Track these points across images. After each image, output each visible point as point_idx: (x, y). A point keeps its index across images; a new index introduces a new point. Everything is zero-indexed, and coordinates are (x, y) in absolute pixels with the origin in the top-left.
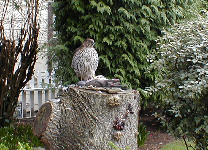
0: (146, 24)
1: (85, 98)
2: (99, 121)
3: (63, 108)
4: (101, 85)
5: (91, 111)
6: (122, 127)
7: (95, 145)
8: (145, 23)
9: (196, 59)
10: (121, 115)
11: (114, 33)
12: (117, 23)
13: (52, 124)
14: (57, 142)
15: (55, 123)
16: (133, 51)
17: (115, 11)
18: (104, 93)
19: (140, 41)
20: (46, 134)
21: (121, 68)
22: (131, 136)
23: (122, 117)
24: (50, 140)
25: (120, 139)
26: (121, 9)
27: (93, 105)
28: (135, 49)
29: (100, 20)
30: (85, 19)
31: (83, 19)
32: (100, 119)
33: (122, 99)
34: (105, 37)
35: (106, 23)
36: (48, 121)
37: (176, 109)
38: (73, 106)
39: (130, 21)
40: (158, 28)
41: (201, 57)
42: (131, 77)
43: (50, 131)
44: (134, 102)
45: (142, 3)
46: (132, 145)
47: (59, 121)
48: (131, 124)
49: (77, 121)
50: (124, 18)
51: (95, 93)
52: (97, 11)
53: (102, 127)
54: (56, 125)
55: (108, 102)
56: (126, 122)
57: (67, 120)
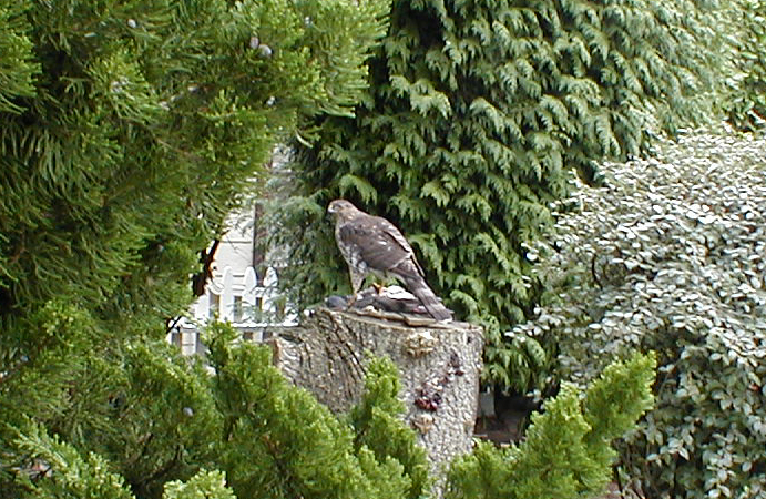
0: (548, 148)
1: (354, 334)
3: (304, 353)
6: (434, 404)
8: (544, 146)
9: (635, 258)
10: (434, 377)
11: (458, 171)
12: (467, 143)
16: (510, 227)
17: (464, 107)
18: (399, 324)
19: (530, 198)
21: (472, 274)
22: (456, 427)
23: (435, 381)
25: (428, 431)
26: (481, 104)
28: (516, 221)
29: (418, 130)
30: (375, 126)
31: (369, 127)
33: (437, 340)
34: (430, 180)
35: (434, 140)
37: (583, 380)
38: (327, 349)
39: (504, 139)
40: (588, 162)
42: (499, 301)
44: (467, 351)
45: (542, 85)
48: (456, 400)
49: (333, 384)
50: (486, 128)
51: (378, 323)
52: (411, 107)
55: (406, 345)
56: (444, 395)
57: (311, 378)
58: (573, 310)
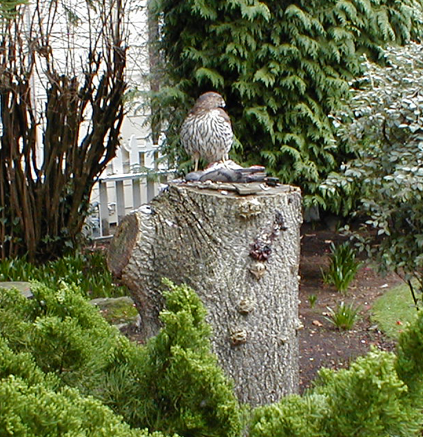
0: (344, 38)
1: (197, 204)
2: (224, 245)
3: (158, 223)
4: (229, 179)
5: (208, 228)
6: (265, 255)
7: (217, 287)
8: (341, 37)
9: (417, 123)
10: (264, 234)
11: (280, 60)
12: (285, 38)
13: (139, 251)
14: (150, 283)
15: (145, 249)
16: (321, 97)
17: (281, 12)
18: (232, 194)
19: (334, 75)
20: (130, 269)
21: (296, 132)
22: (284, 270)
23: (264, 236)
24: (137, 281)
25: (262, 276)
26: (293, 9)
27: (212, 216)
28: (324, 92)
29: (249, 31)
30: (218, 32)
31: (214, 32)
32: (225, 242)
33: (264, 204)
34: (261, 67)
35: (261, 38)
36: (132, 246)
37: (381, 218)
38: (176, 218)
39: (312, 33)
40: (373, 46)
42: (315, 151)
43: (137, 265)
44: (289, 210)
46: (285, 287)
47: (152, 246)
48: (283, 250)
49: (183, 246)
50: (298, 26)
51: (215, 194)
52: (242, 16)
53: (228, 256)
54: (147, 254)
55: (239, 211)
56: (273, 246)
57: (165, 243)
58: (370, 164)
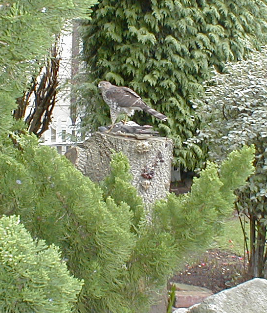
0: (201, 58)
1: (112, 144)
3: (89, 154)
6: (151, 176)
8: (199, 56)
9: (243, 106)
10: (150, 163)
11: (160, 69)
12: (164, 56)
15: (80, 168)
16: (185, 94)
17: (162, 40)
18: (133, 139)
19: (194, 81)
21: (168, 116)
22: (161, 186)
23: (151, 165)
25: (148, 189)
26: (170, 38)
28: (187, 91)
29: (142, 51)
30: (122, 50)
31: (119, 50)
33: (151, 146)
34: (148, 73)
35: (149, 55)
37: (220, 163)
38: (100, 151)
39: (181, 54)
40: (220, 64)
41: (248, 104)
44: (165, 150)
45: (197, 29)
47: (85, 167)
48: (161, 174)
49: (103, 167)
50: (173, 49)
51: (123, 139)
52: (138, 40)
55: (137, 149)
56: (155, 171)
57: (93, 165)
58: (214, 130)
